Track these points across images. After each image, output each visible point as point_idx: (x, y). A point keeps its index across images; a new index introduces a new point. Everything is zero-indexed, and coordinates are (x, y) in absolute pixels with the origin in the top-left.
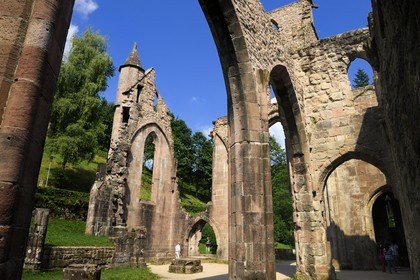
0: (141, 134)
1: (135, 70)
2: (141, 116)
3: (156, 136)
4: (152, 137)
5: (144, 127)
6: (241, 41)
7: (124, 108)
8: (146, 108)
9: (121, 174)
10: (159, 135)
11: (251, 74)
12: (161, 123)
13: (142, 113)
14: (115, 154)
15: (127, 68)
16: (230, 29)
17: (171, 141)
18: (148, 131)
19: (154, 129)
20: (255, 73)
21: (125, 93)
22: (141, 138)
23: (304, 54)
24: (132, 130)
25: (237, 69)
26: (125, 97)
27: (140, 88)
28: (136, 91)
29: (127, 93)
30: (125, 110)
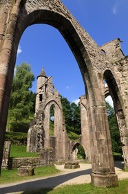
1: (44, 78)
2: (47, 98)
4: (53, 107)
5: (49, 102)
6: (89, 61)
8: (49, 94)
9: (40, 124)
10: (56, 105)
12: (56, 100)
13: (48, 96)
14: (37, 115)
15: (40, 77)
16: (83, 56)
17: (61, 107)
18: (51, 104)
19: (53, 103)
20: (96, 75)
22: (48, 107)
23: (118, 63)
24: (44, 104)
25: (88, 73)
26: (40, 90)
27: (46, 85)
28: (45, 87)
29: (40, 88)
30: (41, 96)
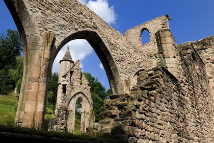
0: (73, 99)
1: (69, 62)
2: (73, 88)
3: (82, 100)
4: (80, 100)
5: (75, 95)
6: (116, 69)
7: (63, 85)
8: (76, 83)
9: (63, 124)
10: (84, 98)
11: (121, 83)
12: (85, 92)
13: (73, 87)
14: (59, 112)
15: (64, 62)
16: (110, 64)
17: (91, 101)
18: (77, 97)
19: (80, 95)
20: (123, 82)
21: (63, 77)
22: (74, 101)
23: (158, 56)
24: (69, 97)
25: (114, 81)
26: (64, 79)
27: (72, 73)
28: (70, 74)
29: (64, 76)
30: (64, 86)
